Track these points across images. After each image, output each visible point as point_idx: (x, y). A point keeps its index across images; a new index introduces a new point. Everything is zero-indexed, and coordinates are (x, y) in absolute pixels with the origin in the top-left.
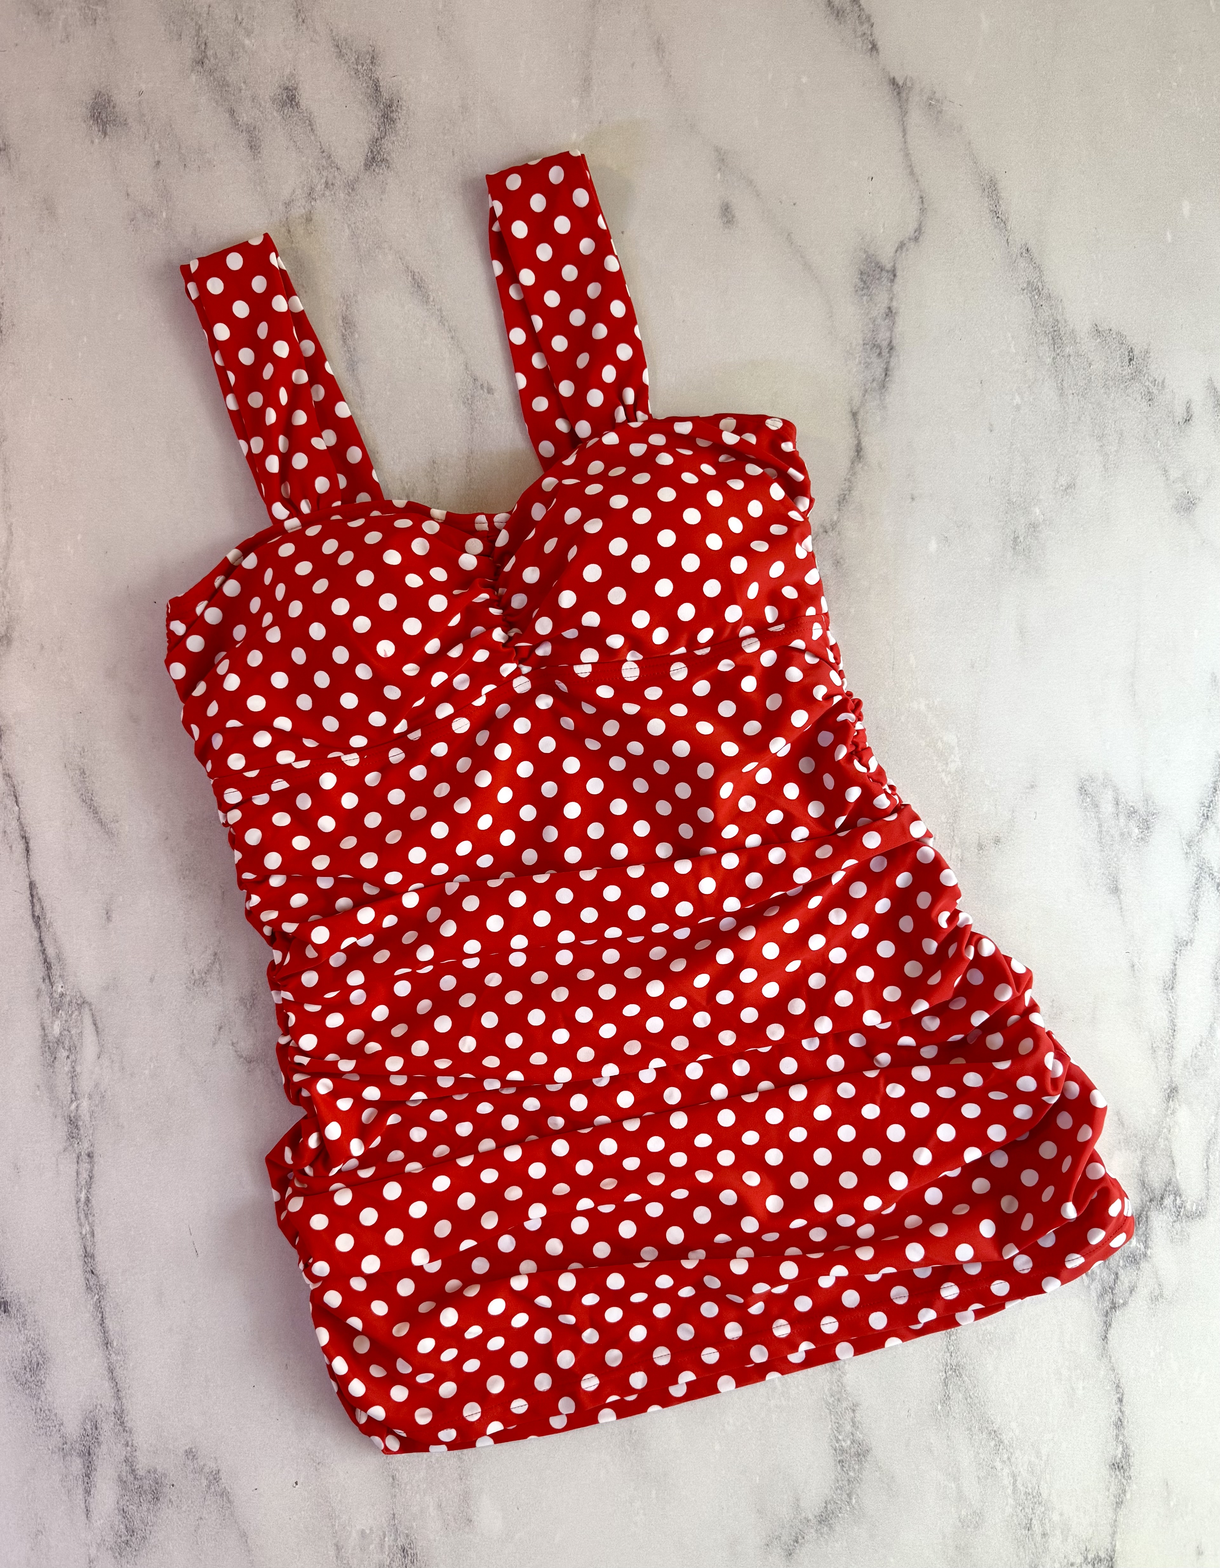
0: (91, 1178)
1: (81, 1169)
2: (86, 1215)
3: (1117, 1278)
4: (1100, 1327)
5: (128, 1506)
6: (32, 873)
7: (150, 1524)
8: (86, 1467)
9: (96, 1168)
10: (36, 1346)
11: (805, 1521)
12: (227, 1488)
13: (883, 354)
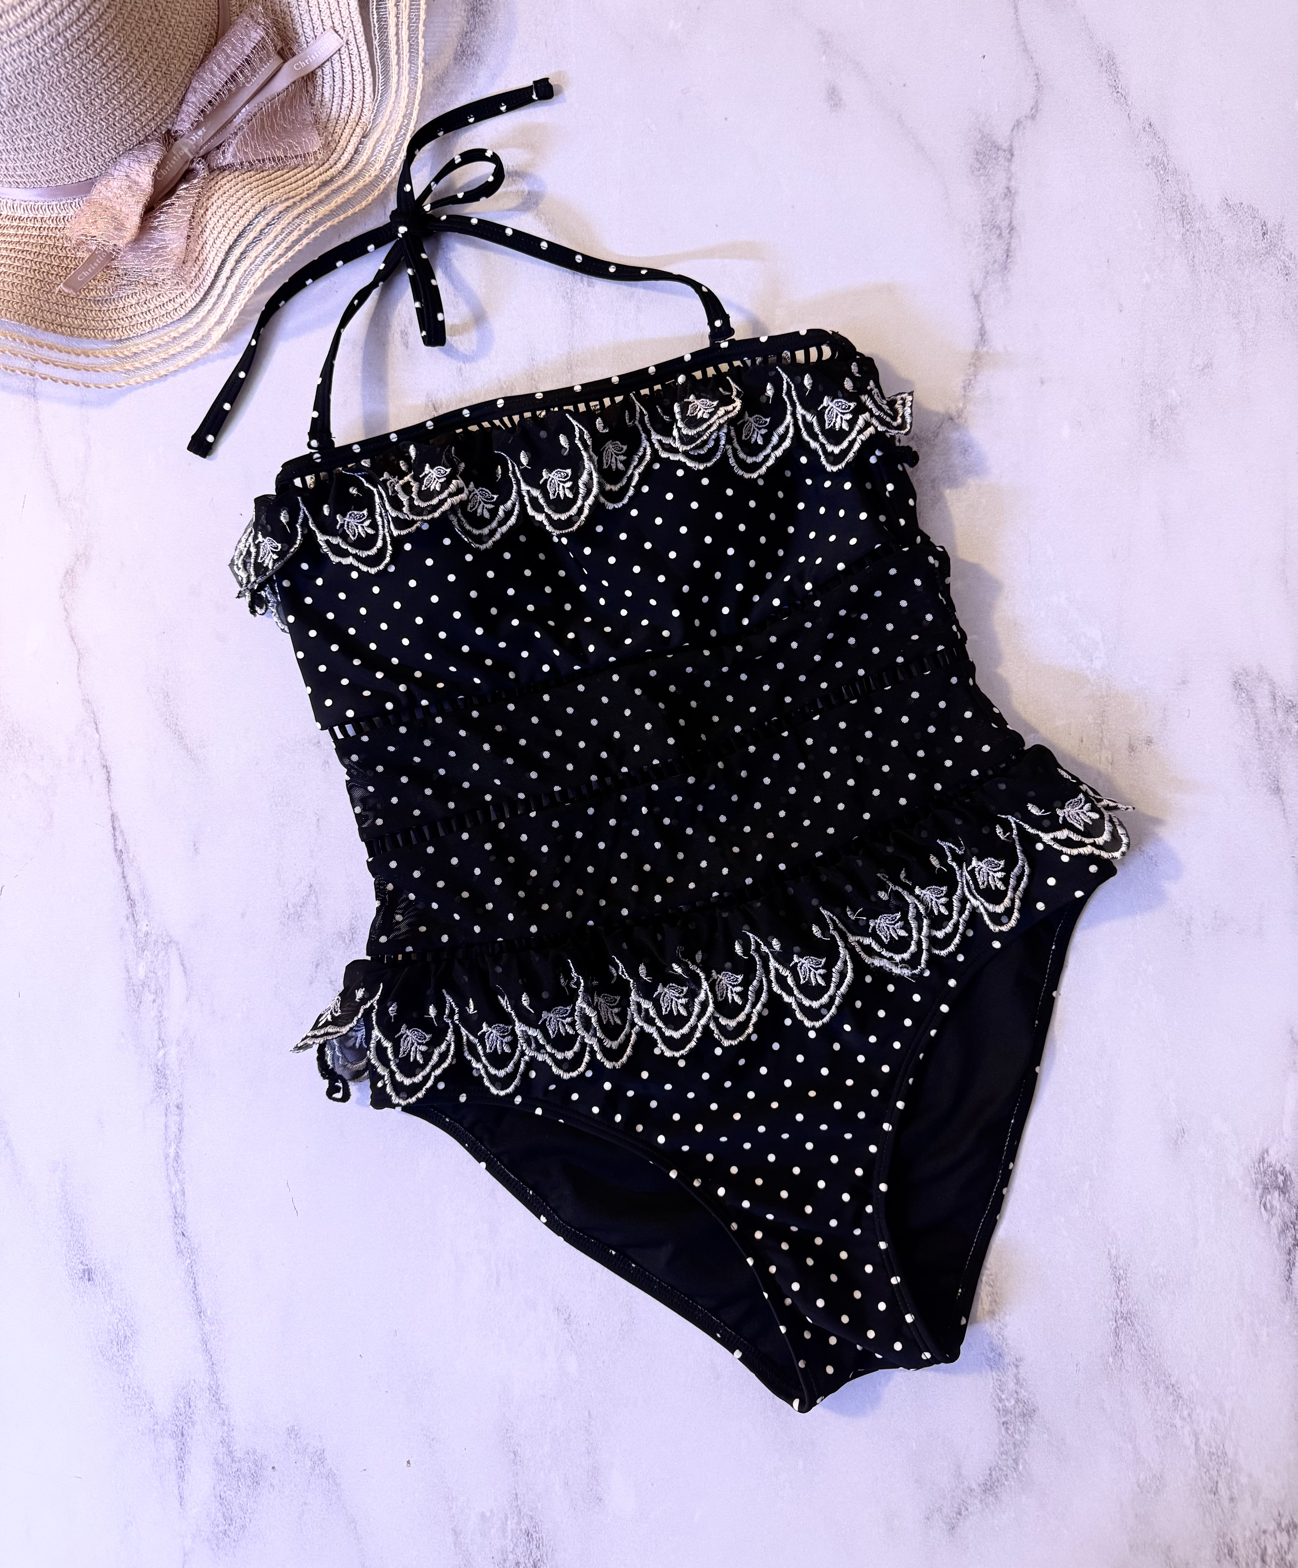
0: (180, 1131)
1: (169, 1123)
2: (176, 1173)
4: (1282, 1267)
5: (225, 1492)
6: (114, 804)
7: (249, 1511)
8: (179, 1449)
9: (186, 1120)
10: (123, 1317)
11: (968, 1491)
12: (333, 1469)
13: (1004, 235)
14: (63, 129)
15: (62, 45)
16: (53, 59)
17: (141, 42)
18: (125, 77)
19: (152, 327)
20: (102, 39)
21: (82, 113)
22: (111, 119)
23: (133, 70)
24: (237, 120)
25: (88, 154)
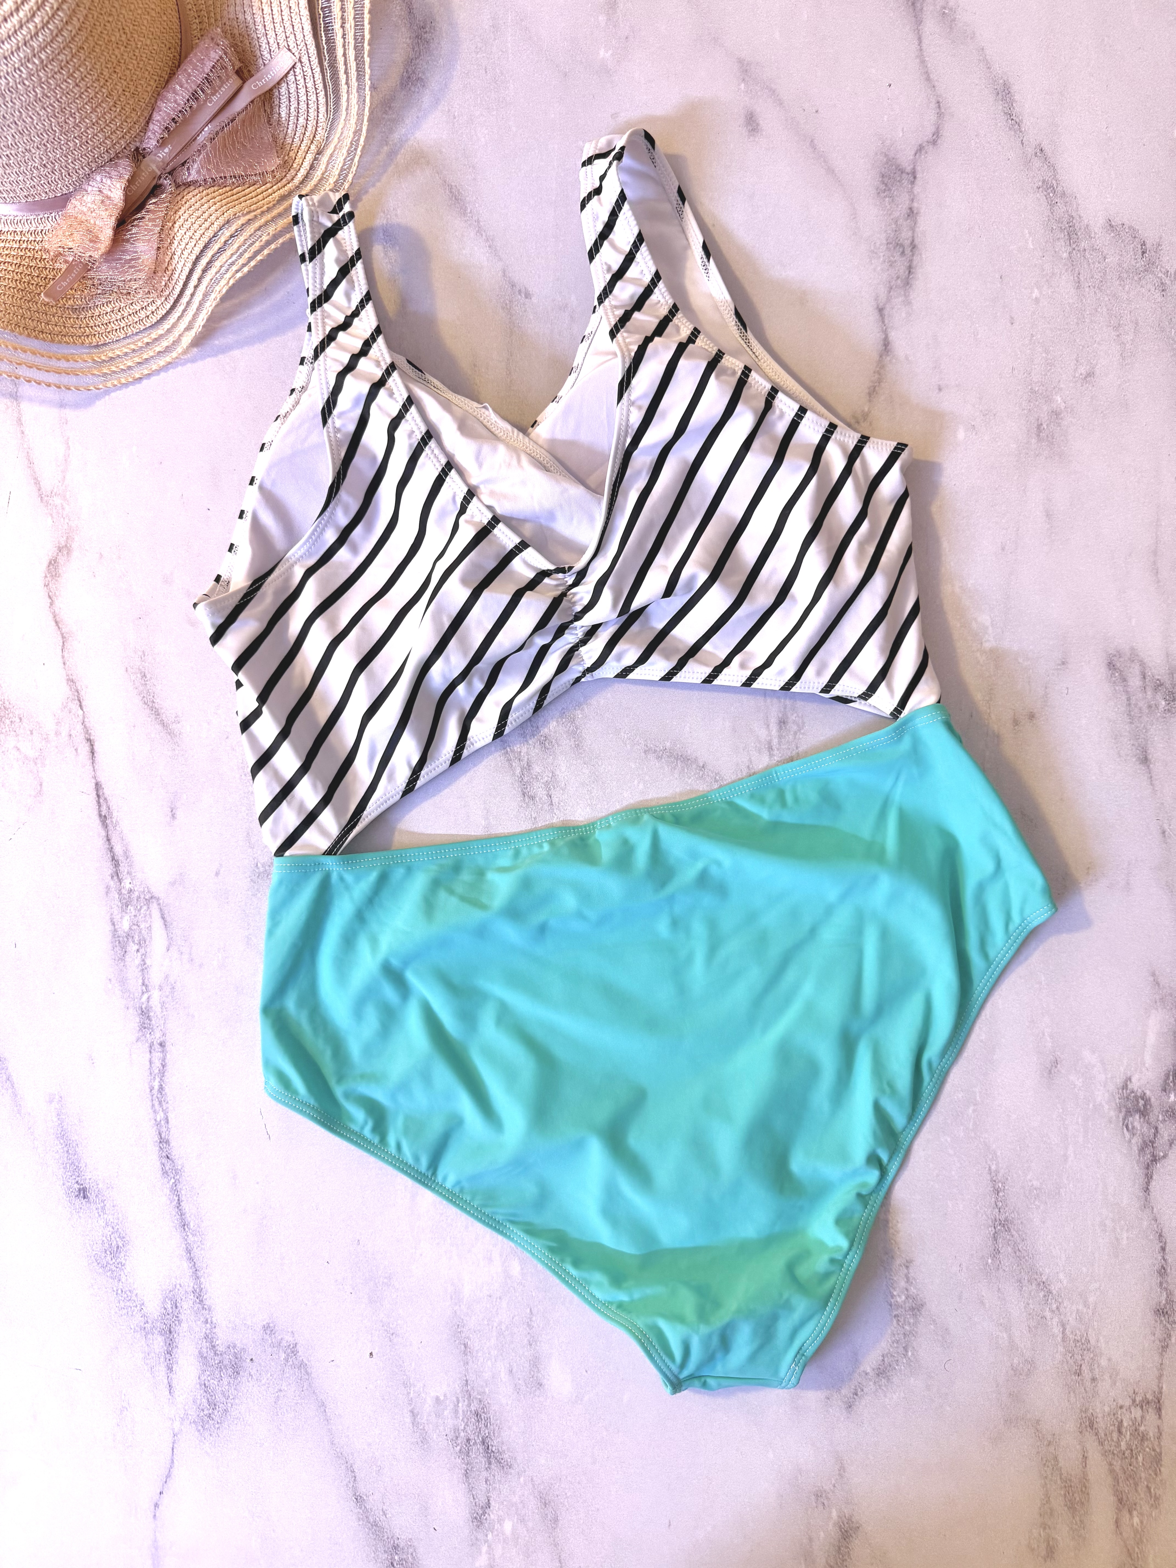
0: (163, 1066)
1: (153, 1059)
2: (160, 1103)
3: (1157, 1132)
4: (1142, 1180)
5: (209, 1381)
6: (98, 774)
7: (231, 1397)
8: (167, 1344)
9: (168, 1056)
10: (116, 1229)
11: (863, 1374)
12: (304, 1360)
13: (906, 252)
14: (40, 146)
15: (37, 65)
16: (29, 79)
17: (111, 63)
18: (96, 97)
19: (127, 334)
20: (75, 60)
21: (57, 131)
22: (84, 137)
23: (104, 91)
24: (200, 138)
25: (63, 171)
